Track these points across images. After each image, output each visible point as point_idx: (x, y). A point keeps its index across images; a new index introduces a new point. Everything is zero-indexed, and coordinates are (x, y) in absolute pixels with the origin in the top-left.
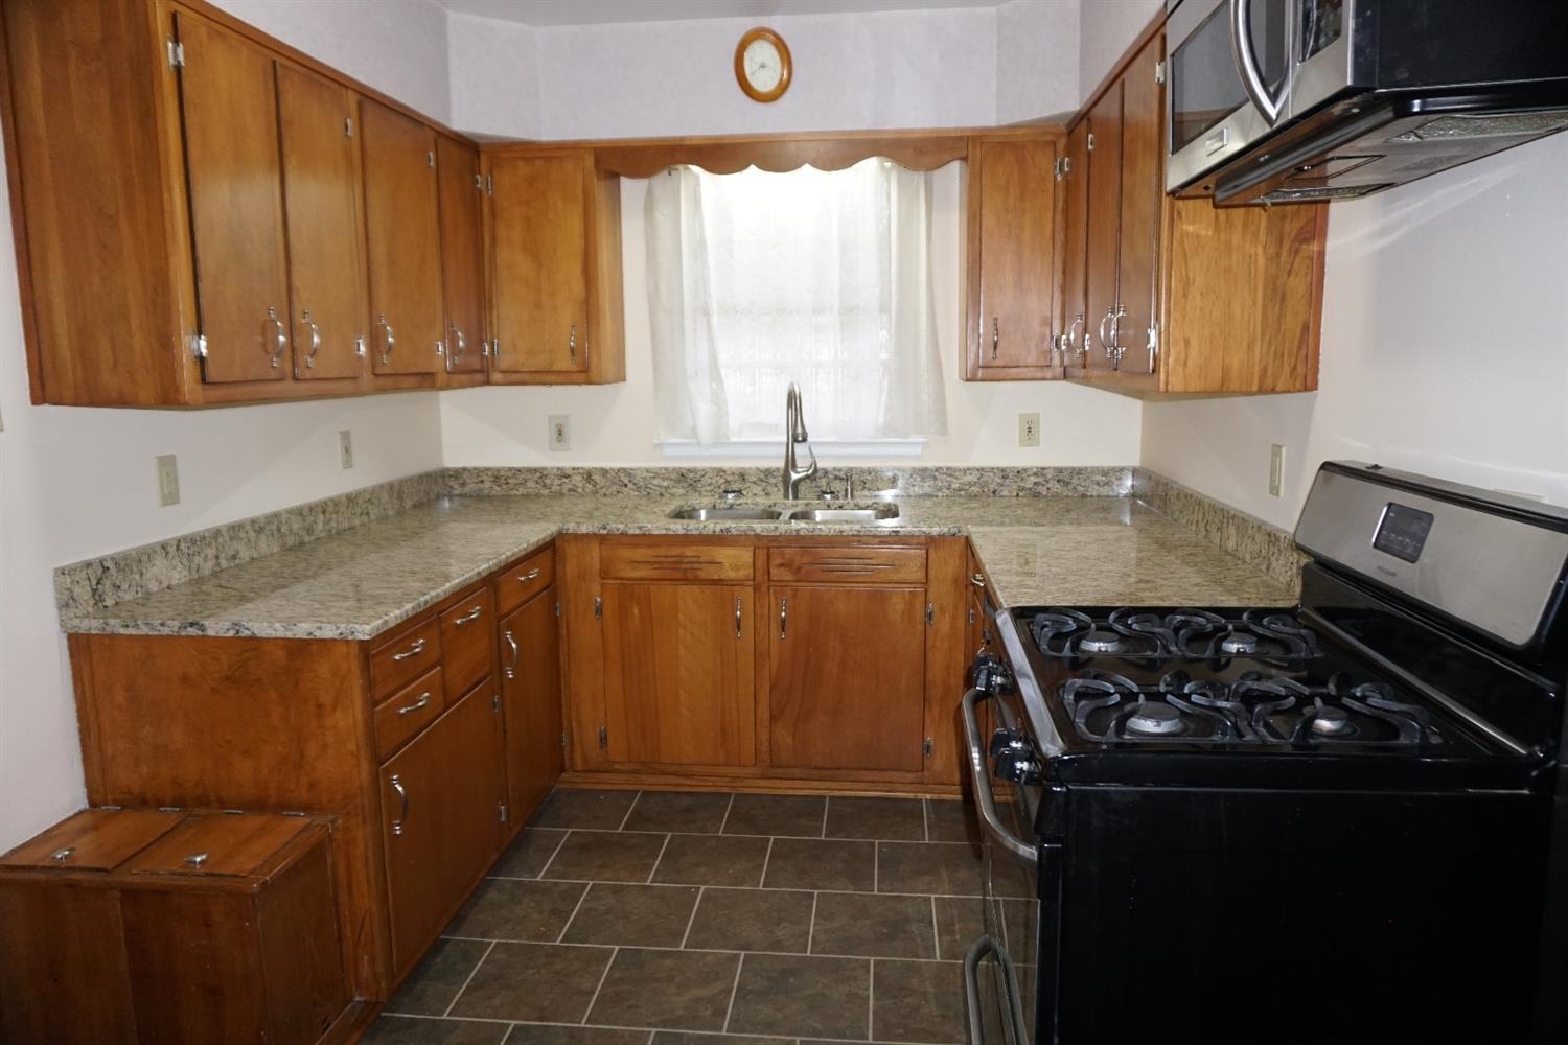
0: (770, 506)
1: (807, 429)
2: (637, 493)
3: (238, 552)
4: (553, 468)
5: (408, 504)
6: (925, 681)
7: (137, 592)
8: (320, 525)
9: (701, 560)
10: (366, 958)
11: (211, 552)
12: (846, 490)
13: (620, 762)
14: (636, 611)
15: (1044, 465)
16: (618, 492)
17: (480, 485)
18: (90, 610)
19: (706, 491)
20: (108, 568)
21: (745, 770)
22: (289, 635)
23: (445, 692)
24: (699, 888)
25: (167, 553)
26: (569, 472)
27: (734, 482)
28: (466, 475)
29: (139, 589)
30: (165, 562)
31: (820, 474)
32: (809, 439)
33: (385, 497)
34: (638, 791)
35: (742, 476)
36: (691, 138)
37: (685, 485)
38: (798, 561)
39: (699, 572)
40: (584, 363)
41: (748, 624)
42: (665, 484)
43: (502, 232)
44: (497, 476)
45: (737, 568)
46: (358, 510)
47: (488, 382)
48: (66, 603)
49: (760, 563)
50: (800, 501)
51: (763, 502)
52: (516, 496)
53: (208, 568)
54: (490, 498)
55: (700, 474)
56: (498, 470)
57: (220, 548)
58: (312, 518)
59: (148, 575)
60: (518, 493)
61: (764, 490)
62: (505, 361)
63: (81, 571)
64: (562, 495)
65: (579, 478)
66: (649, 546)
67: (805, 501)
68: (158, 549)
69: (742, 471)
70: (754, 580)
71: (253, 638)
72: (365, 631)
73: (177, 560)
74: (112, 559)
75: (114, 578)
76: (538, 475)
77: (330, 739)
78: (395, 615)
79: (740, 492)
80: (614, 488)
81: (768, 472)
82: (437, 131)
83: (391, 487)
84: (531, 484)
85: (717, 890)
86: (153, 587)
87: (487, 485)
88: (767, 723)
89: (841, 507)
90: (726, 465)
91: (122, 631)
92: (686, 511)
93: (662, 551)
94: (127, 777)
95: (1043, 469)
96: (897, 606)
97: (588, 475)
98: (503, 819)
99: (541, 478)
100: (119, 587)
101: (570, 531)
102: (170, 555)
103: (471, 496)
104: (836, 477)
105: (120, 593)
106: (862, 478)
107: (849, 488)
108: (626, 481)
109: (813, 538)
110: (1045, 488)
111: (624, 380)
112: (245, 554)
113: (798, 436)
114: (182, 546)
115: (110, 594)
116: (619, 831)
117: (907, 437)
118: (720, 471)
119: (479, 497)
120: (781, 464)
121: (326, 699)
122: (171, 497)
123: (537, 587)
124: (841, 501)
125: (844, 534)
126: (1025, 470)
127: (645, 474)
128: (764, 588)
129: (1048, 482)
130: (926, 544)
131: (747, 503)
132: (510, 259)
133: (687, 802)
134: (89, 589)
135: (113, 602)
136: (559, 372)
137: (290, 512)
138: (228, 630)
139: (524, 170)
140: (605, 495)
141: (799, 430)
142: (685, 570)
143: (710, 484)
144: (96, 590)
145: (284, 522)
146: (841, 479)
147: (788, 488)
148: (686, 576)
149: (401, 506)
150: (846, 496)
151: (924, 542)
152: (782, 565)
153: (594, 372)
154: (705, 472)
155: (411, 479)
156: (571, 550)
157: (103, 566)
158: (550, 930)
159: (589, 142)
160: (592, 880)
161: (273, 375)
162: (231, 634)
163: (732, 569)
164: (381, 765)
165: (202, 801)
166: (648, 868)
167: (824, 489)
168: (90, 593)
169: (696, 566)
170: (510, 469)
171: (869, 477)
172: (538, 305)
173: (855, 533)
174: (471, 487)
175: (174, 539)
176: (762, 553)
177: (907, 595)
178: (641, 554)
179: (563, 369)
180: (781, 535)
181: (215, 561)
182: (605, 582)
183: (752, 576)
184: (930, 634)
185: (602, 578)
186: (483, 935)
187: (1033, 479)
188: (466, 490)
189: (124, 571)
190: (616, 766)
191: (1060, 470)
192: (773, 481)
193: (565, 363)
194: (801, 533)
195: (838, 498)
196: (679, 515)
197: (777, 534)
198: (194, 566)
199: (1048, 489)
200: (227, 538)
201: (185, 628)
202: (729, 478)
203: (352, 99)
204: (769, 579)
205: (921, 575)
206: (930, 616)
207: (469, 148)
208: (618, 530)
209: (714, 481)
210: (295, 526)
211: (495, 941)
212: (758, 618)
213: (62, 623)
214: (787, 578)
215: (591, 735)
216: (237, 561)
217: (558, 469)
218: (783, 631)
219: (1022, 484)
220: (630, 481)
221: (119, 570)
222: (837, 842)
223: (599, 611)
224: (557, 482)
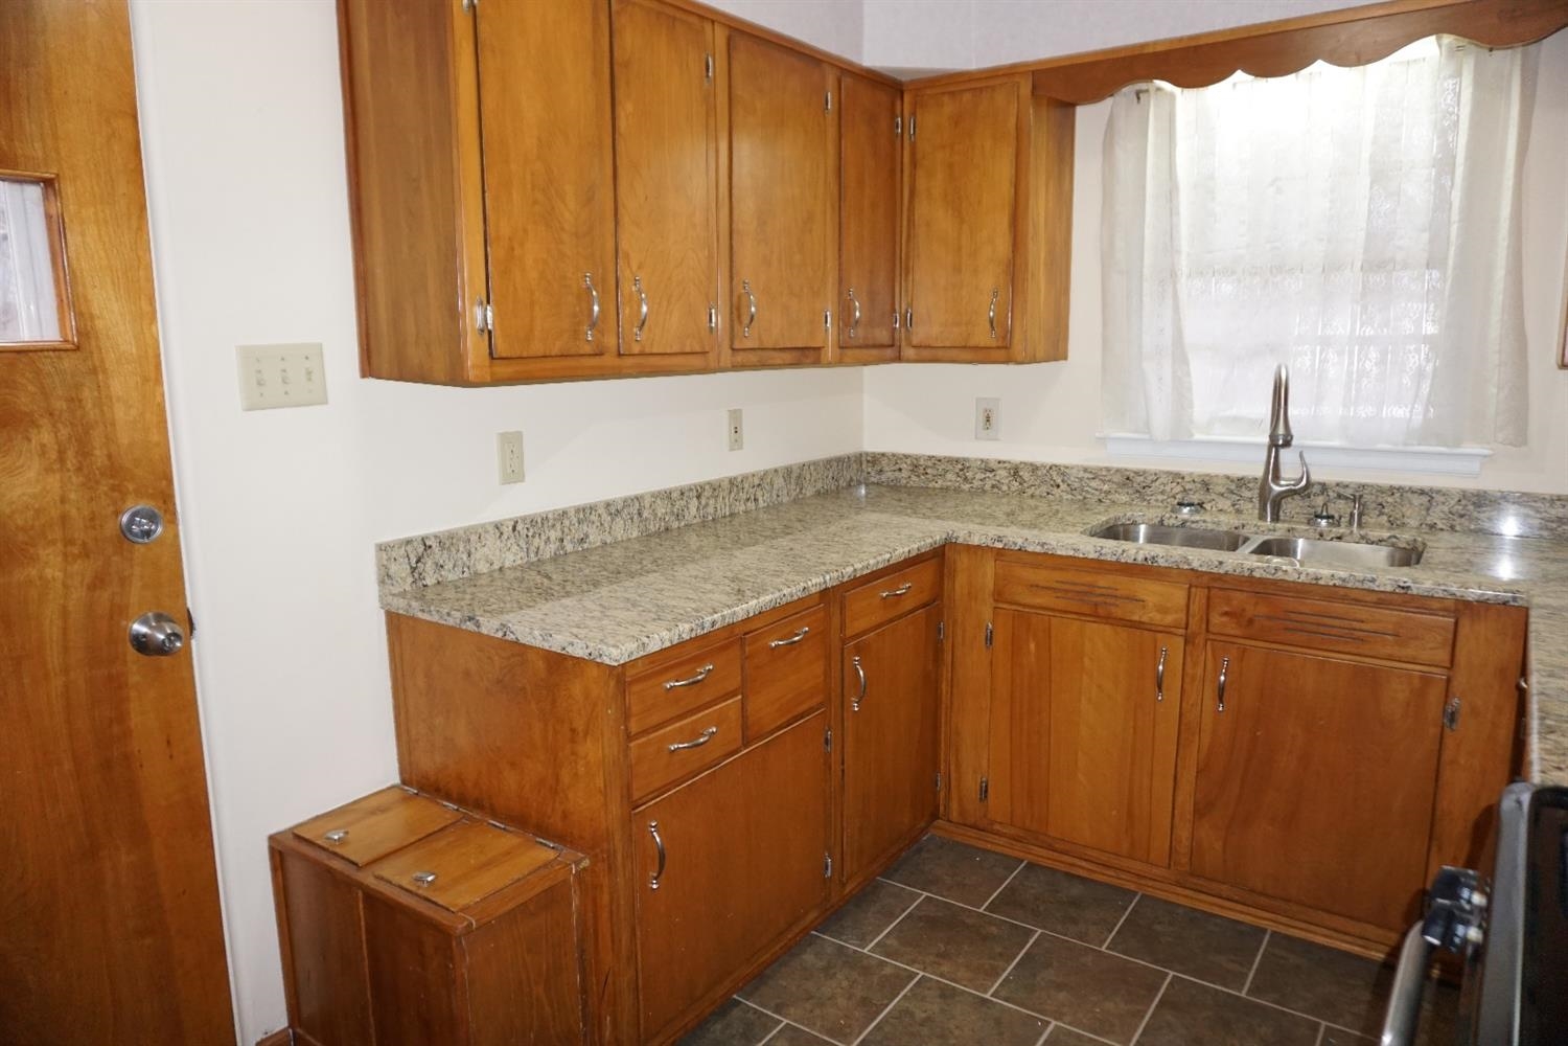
0: (1236, 528)
1: (1294, 431)
2: (1070, 496)
3: (587, 536)
4: (976, 460)
5: (809, 491)
6: (1433, 814)
7: (463, 572)
8: (693, 511)
9: (1118, 593)
10: (608, 1018)
11: (554, 535)
12: (1352, 515)
13: (1000, 823)
14: (1032, 646)
16: (1048, 494)
17: (897, 474)
18: (408, 588)
19: (1157, 500)
20: (430, 547)
21: (1154, 870)
22: (546, 646)
23: (745, 727)
24: (1048, 1023)
25: (502, 534)
26: (993, 465)
27: (1196, 491)
28: (884, 462)
29: (465, 569)
30: (498, 542)
31: (1316, 489)
32: (1294, 442)
33: (779, 482)
34: (1022, 861)
35: (1206, 484)
36: (1155, 43)
37: (1130, 491)
38: (1250, 611)
39: (1113, 609)
40: (1004, 338)
41: (1173, 684)
42: (1106, 487)
43: (921, 183)
44: (916, 465)
45: (1163, 610)
46: (743, 496)
47: (899, 359)
48: (385, 578)
49: (1197, 607)
50: (1279, 525)
51: (1227, 522)
52: (934, 489)
53: (549, 551)
54: (909, 490)
55: (1150, 478)
56: (917, 458)
57: (566, 530)
58: (683, 503)
59: (477, 555)
60: (937, 486)
61: (1234, 505)
62: (920, 334)
63: (400, 548)
64: (984, 492)
65: (1004, 473)
66: (1054, 569)
67: (1286, 525)
68: (491, 529)
69: (1206, 479)
70: (1186, 628)
71: (516, 643)
72: (617, 653)
73: (512, 540)
74: (436, 537)
75: (436, 556)
76: (960, 466)
77: (581, 770)
78: (660, 638)
79: (1201, 505)
80: (1044, 489)
81: (1241, 482)
82: (841, 68)
83: (789, 471)
84: (949, 476)
85: (1070, 1032)
86: (483, 568)
87: (905, 474)
88: (1189, 817)
89: (1339, 538)
90: (1184, 469)
91: (420, 615)
92: (1123, 525)
93: (1069, 576)
94: (428, 763)
96: (1397, 693)
97: (1015, 471)
98: (829, 873)
99: (961, 470)
100: (442, 566)
101: (960, 541)
102: (505, 536)
103: (888, 486)
104: (1340, 496)
105: (443, 573)
106: (1380, 500)
107: (1356, 511)
108: (1059, 481)
109: (1275, 583)
111: (1066, 358)
112: (595, 538)
113: (1280, 440)
114: (519, 527)
115: (431, 573)
116: (981, 910)
117: (1458, 446)
118: (1177, 477)
119: (894, 487)
120: (1259, 472)
121: (580, 725)
122: (513, 473)
123: (908, 605)
124: (1341, 530)
125: (1321, 582)
127: (1081, 474)
128: (1200, 640)
130: (1456, 611)
131: (1204, 521)
132: (932, 214)
133: (1076, 890)
134: (408, 567)
135: (434, 581)
136: (976, 348)
137: (655, 495)
138: (497, 630)
139: (948, 107)
140: (1032, 496)
141: (1281, 430)
142: (1096, 605)
143: (1162, 493)
144: (415, 569)
145: (647, 506)
146: (1347, 498)
147: (1265, 505)
148: (1099, 611)
149: (801, 492)
150: (1351, 523)
151: (1453, 608)
152: (1226, 614)
153: (1018, 347)
154: (1157, 476)
155: (815, 463)
156: (963, 562)
157: (425, 545)
158: (850, 1026)
159: (1026, 64)
160: (924, 970)
161: (587, 349)
162: (500, 635)
163: (1158, 611)
164: (634, 809)
165: (478, 805)
166: (994, 973)
167: (1319, 510)
168: (409, 571)
169: (1108, 600)
170: (930, 458)
171: (1390, 500)
172: (957, 269)
173: (1338, 583)
174: (888, 475)
175: (511, 520)
176: (1200, 595)
177: (1416, 682)
178: (1042, 576)
179: (982, 344)
180: (1226, 573)
181: (558, 544)
182: (1001, 605)
183: (1184, 622)
184: (1449, 742)
185: (996, 601)
186: (778, 1010)
188: (884, 478)
189: (449, 549)
190: (997, 827)
192: (1247, 494)
193: (983, 337)
194: (1257, 574)
195: (1339, 525)
196: (1112, 532)
197: (1222, 571)
198: (533, 549)
200: (575, 520)
201: (465, 621)
202: (1188, 487)
203: (720, 36)
204: (1208, 631)
205: (1443, 656)
206: (1453, 717)
207: (887, 88)
208: (1015, 544)
209: (1168, 488)
210: (661, 511)
211: (786, 1021)
212: (1187, 680)
213: (381, 598)
214: (1232, 632)
215: (971, 785)
216: (585, 546)
217: (982, 461)
218: (1221, 701)
220: (1063, 481)
221: (443, 549)
222: (1264, 1008)
223: (990, 639)
224: (980, 476)
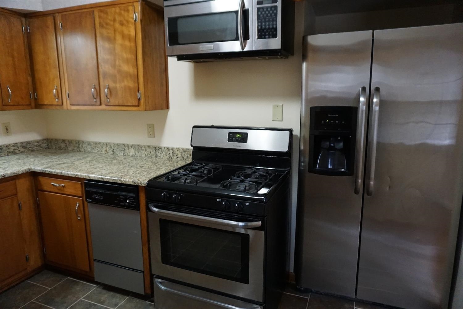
15: (16, 142)
95: (16, 143)
110: (18, 151)
126: (9, 145)
129: (18, 148)
187: (13, 148)
191: (22, 143)
199: (19, 151)
219: (9, 151)
